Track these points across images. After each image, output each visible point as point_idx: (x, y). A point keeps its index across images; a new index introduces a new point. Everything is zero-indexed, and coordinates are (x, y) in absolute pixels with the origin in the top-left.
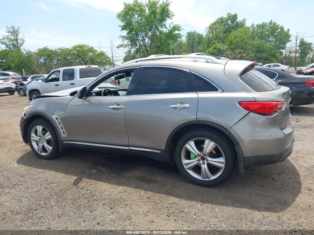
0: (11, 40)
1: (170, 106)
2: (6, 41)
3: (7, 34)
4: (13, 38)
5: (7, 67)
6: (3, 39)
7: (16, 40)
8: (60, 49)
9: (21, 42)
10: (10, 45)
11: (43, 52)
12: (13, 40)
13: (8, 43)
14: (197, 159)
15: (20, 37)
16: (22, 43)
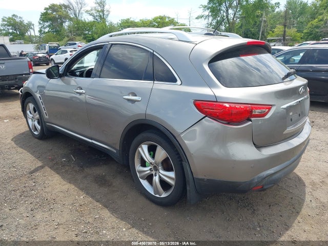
0: (98, 11)
1: (124, 97)
2: (94, 12)
3: (95, 5)
4: (100, 10)
5: (91, 38)
6: (92, 10)
7: (103, 11)
8: (140, 20)
9: (107, 13)
10: (97, 16)
11: (125, 23)
12: (100, 12)
13: (95, 15)
14: (150, 168)
15: (106, 8)
16: (108, 15)
